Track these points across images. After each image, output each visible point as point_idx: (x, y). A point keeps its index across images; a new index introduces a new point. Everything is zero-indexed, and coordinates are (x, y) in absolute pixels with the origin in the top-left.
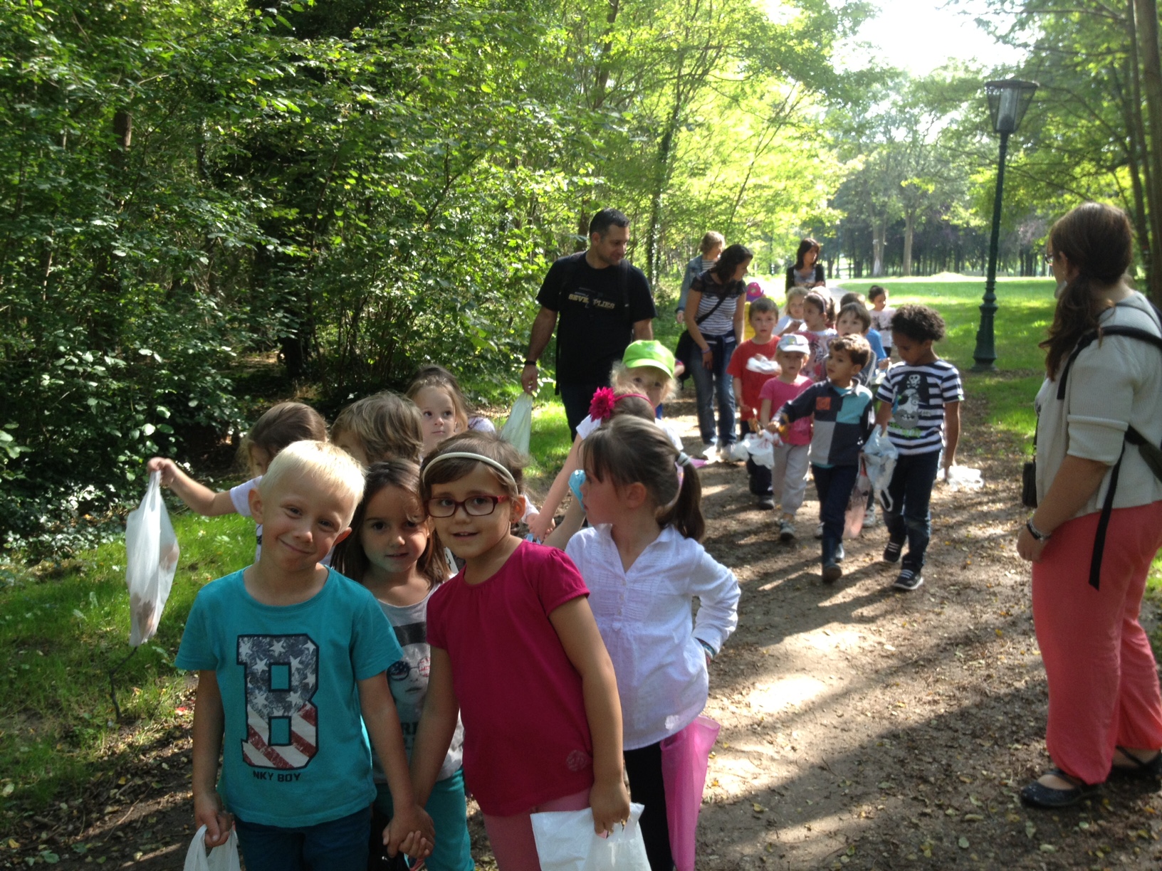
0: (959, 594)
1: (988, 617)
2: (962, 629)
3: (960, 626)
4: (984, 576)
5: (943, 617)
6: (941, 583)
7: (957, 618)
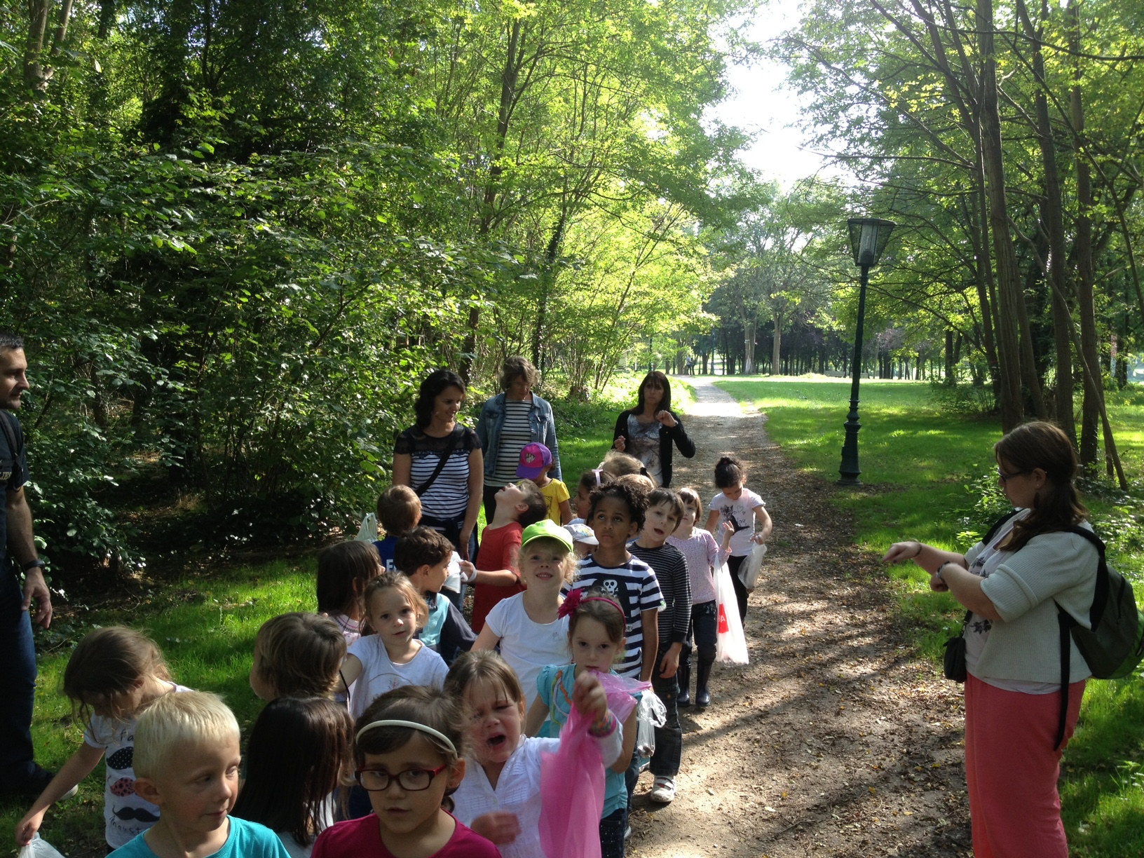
0: (833, 745)
1: (862, 772)
2: (839, 786)
3: (836, 782)
4: (856, 724)
5: (819, 772)
6: (817, 732)
7: (832, 771)
